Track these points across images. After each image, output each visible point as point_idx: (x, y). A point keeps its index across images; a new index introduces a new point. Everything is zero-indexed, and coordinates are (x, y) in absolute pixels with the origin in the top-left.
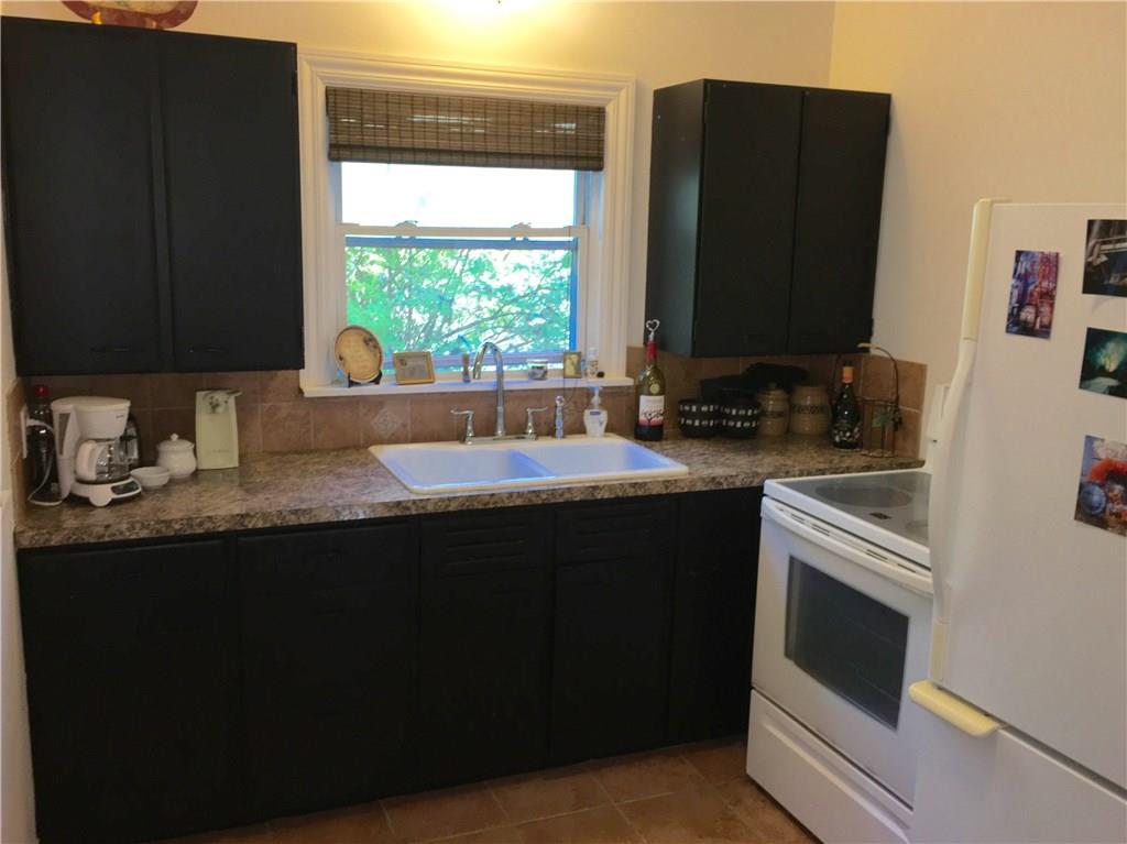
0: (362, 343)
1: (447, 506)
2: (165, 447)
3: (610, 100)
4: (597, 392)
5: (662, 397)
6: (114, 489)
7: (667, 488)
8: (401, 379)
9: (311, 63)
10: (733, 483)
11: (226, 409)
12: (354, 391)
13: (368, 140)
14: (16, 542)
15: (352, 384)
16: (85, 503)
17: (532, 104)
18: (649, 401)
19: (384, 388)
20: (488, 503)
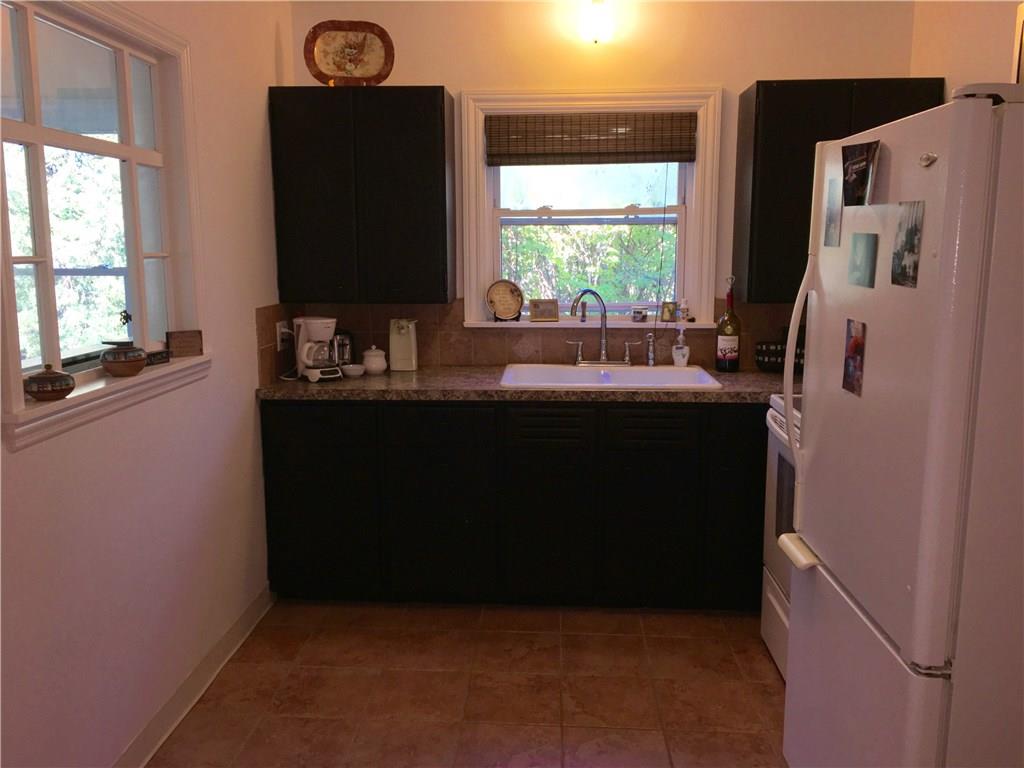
0: (508, 292)
1: (519, 397)
2: (367, 353)
3: (701, 106)
4: (682, 332)
5: (736, 338)
6: (322, 373)
7: (696, 398)
8: (534, 317)
9: (475, 100)
10: (757, 399)
11: (408, 332)
12: (499, 324)
13: (513, 150)
14: (257, 396)
15: (497, 319)
16: (305, 379)
17: (635, 115)
18: (724, 340)
19: (523, 324)
20: (550, 398)
